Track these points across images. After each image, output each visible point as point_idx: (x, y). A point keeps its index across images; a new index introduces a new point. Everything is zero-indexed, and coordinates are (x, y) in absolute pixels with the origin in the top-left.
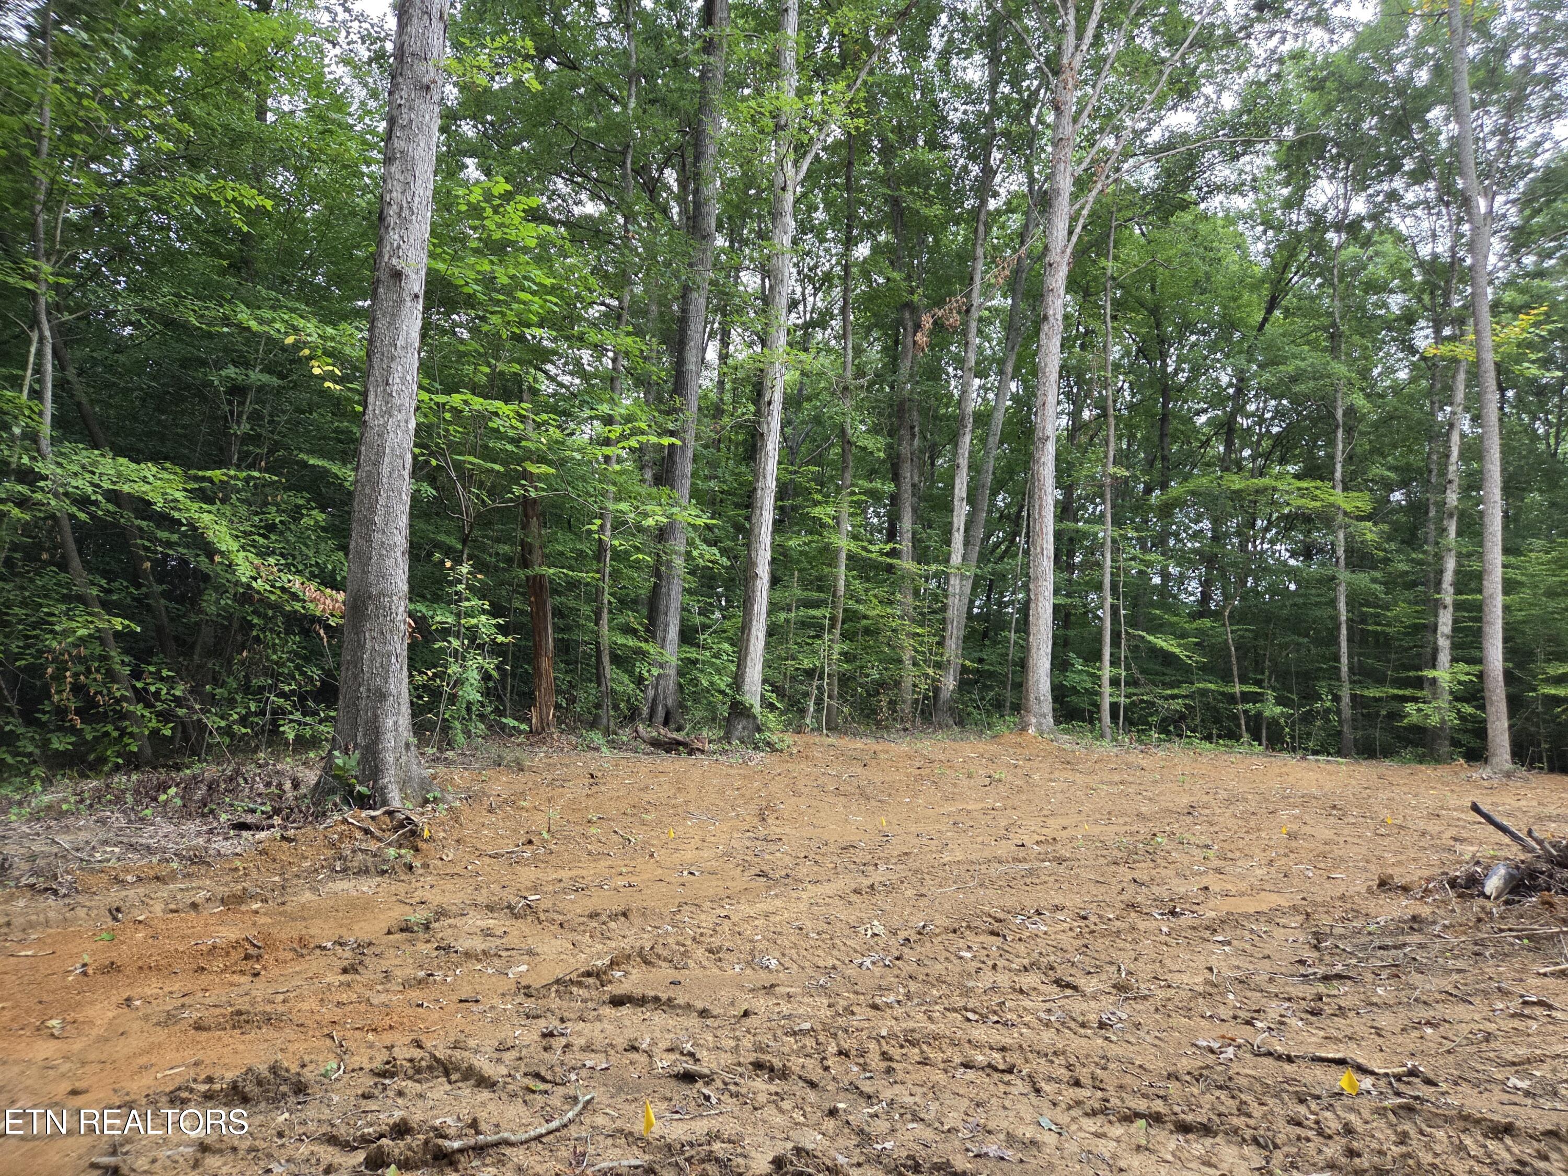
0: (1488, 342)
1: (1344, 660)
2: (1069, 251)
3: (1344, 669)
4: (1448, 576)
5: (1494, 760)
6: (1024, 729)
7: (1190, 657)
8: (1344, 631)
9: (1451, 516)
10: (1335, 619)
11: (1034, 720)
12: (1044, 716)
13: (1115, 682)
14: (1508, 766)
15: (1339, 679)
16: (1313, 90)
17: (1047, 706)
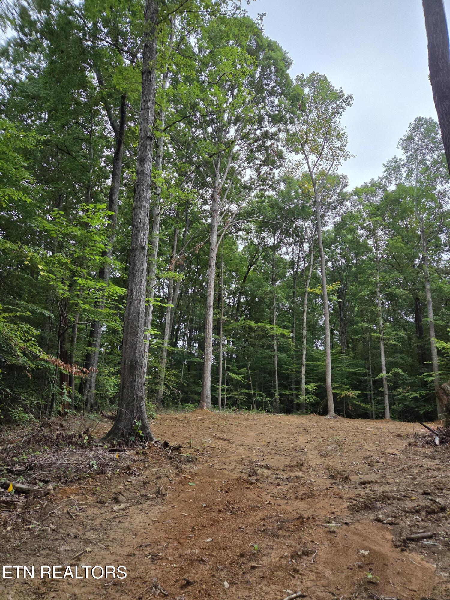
0: (326, 290)
1: (277, 382)
2: (218, 246)
3: (277, 385)
4: (304, 356)
5: (331, 413)
6: (202, 408)
7: (245, 381)
8: (277, 373)
9: (305, 338)
10: (275, 368)
11: (206, 404)
12: (209, 403)
13: (223, 390)
14: (334, 414)
15: (275, 388)
16: (271, 207)
17: (210, 400)
